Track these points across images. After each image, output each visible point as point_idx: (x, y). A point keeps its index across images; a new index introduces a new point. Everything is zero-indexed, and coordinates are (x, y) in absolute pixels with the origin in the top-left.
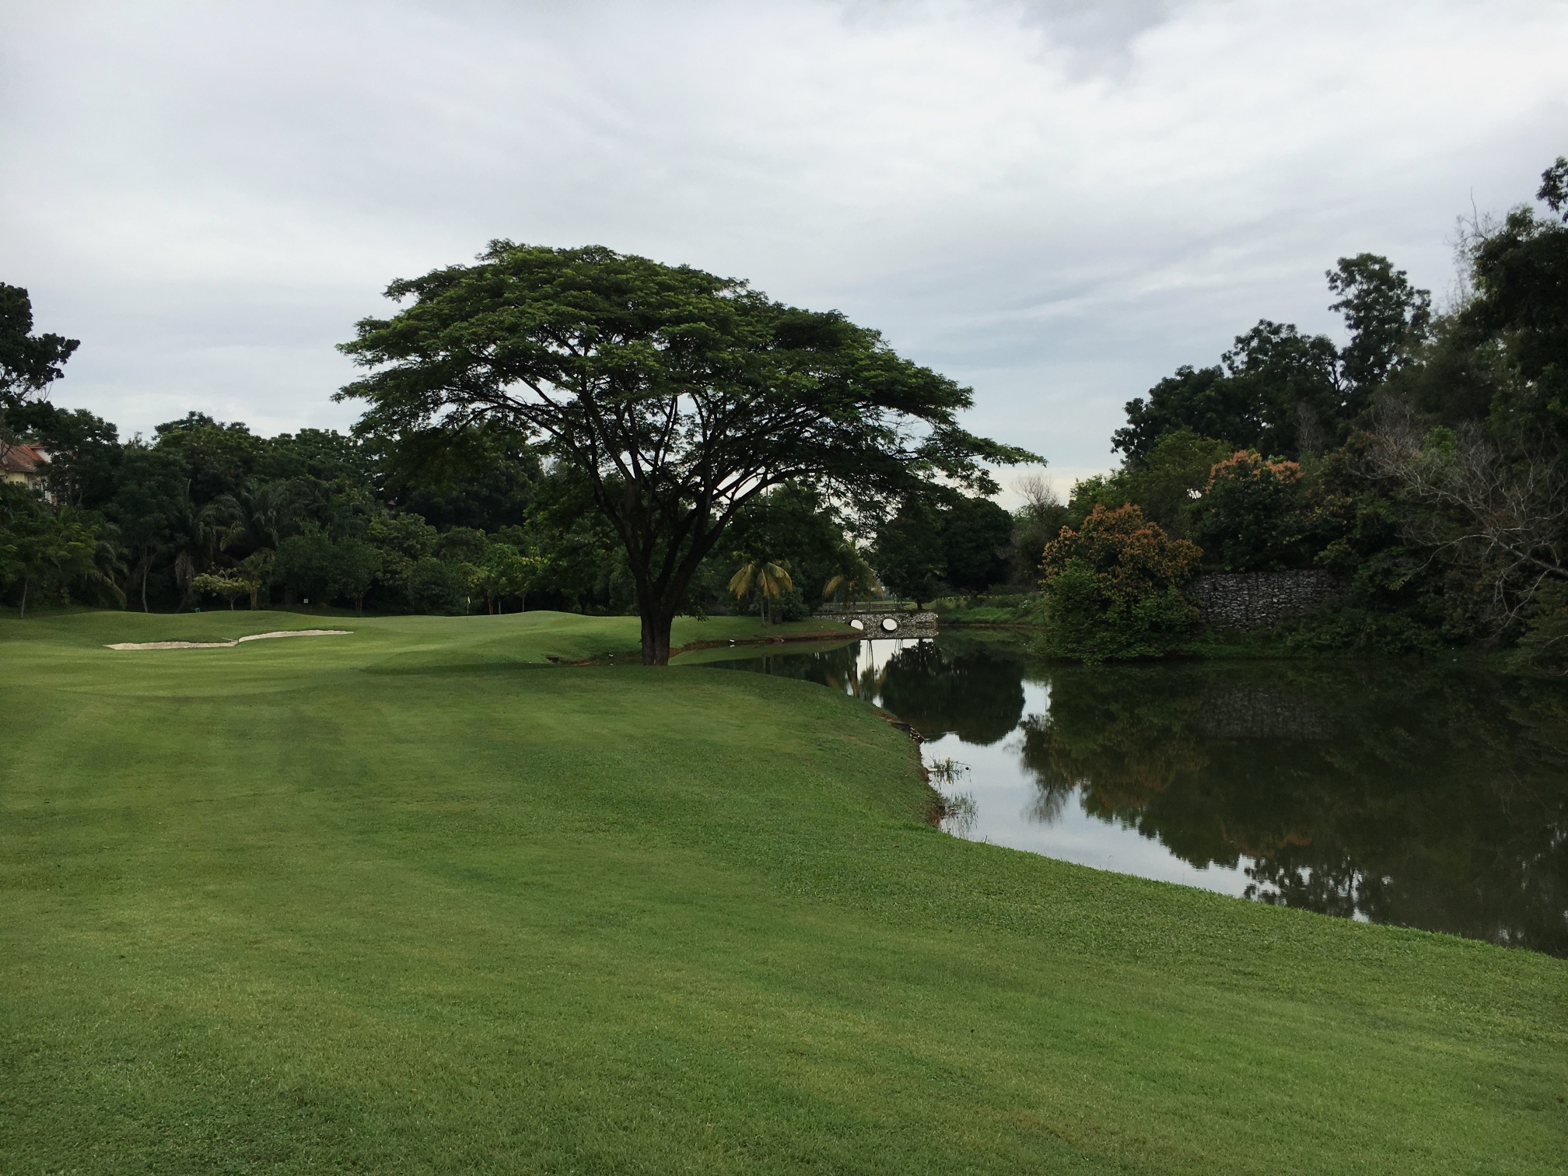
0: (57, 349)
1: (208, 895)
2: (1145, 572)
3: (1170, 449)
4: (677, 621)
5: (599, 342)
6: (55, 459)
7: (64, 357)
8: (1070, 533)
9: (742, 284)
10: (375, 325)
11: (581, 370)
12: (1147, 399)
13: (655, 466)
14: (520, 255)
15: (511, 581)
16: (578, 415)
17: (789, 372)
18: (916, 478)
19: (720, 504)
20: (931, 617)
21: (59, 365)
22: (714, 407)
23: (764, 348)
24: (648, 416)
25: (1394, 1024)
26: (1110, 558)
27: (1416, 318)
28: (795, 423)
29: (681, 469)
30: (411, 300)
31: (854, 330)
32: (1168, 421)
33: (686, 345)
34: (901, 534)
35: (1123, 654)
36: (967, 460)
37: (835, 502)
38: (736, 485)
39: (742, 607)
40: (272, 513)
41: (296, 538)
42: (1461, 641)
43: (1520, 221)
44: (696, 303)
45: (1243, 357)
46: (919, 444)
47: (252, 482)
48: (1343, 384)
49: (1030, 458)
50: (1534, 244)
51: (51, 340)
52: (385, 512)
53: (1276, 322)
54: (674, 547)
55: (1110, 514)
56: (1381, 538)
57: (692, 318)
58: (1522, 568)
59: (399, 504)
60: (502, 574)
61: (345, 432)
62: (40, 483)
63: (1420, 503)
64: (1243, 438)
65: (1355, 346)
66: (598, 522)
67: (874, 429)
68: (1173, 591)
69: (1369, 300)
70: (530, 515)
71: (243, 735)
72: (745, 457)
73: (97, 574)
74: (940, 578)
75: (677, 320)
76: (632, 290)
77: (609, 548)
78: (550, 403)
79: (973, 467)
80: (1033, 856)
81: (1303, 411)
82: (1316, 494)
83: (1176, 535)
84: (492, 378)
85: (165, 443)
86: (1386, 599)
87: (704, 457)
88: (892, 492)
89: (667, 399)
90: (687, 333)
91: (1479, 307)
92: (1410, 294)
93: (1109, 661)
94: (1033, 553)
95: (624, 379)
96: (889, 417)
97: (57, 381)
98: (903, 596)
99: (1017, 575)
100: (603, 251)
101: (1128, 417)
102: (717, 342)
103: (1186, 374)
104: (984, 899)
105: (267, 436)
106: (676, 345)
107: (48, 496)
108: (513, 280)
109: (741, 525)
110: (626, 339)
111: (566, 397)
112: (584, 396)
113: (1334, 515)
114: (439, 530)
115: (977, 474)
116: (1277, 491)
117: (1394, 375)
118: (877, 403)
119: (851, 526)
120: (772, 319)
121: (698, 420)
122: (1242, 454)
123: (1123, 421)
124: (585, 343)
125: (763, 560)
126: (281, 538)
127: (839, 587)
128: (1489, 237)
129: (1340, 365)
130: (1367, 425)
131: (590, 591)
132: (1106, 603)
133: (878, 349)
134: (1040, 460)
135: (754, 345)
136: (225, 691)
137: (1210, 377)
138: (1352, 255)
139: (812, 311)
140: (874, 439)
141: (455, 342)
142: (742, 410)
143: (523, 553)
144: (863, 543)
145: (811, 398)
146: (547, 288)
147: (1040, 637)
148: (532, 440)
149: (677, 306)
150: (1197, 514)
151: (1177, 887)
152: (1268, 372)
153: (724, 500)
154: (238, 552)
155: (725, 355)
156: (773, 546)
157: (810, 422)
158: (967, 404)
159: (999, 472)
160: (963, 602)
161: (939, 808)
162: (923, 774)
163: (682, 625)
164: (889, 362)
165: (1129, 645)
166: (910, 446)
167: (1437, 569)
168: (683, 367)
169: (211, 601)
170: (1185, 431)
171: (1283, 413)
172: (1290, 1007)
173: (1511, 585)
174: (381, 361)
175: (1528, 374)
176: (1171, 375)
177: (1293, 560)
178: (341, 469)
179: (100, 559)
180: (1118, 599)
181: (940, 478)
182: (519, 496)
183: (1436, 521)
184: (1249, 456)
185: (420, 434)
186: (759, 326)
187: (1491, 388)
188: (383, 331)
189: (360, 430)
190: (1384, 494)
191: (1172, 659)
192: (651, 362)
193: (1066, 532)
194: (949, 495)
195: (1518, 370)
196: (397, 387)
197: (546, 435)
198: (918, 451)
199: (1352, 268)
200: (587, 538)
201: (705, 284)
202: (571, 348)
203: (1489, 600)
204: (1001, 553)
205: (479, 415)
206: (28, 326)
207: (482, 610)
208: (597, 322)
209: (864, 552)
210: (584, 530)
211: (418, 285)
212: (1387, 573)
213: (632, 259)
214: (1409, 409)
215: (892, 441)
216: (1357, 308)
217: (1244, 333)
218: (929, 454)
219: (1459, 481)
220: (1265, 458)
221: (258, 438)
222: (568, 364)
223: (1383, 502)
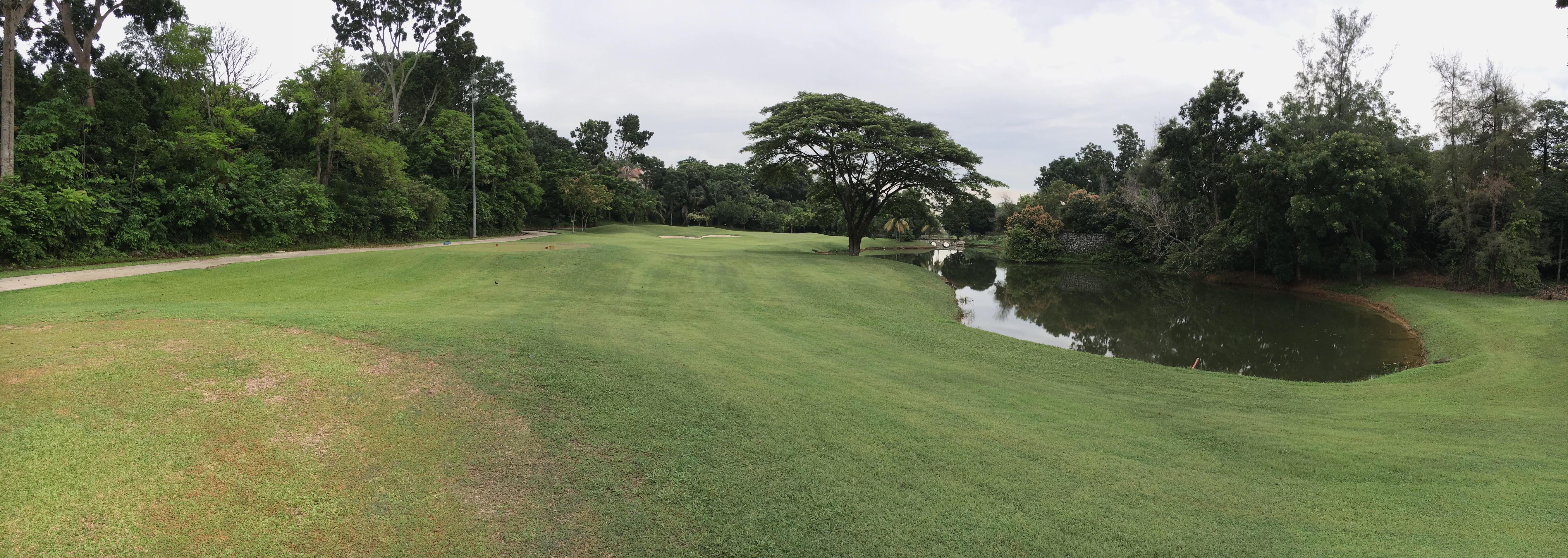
0: (647, 135)
1: (693, 326)
2: (1043, 231)
3: (1055, 186)
4: (863, 239)
5: (838, 131)
6: (645, 173)
7: (649, 138)
8: (1017, 214)
9: (895, 110)
10: (756, 124)
11: (831, 142)
12: (1048, 167)
13: (858, 180)
14: (809, 97)
15: (800, 221)
16: (828, 159)
17: (912, 146)
18: (959, 190)
19: (882, 196)
20: (962, 242)
21: (647, 141)
22: (881, 158)
23: (903, 136)
24: (856, 160)
25: (1112, 392)
26: (1031, 225)
27: (1140, 149)
28: (913, 166)
29: (867, 181)
30: (769, 115)
31: (939, 131)
32: (1055, 176)
33: (872, 133)
34: (953, 211)
35: (1034, 260)
36: (979, 184)
37: (928, 197)
38: (889, 188)
39: (889, 235)
40: (715, 193)
41: (723, 202)
42: (1147, 261)
43: (1173, 122)
44: (876, 117)
45: (1083, 155)
46: (962, 177)
47: (709, 182)
48: (1116, 169)
49: (1004, 185)
50: (1177, 130)
51: (645, 133)
52: (755, 193)
53: (1095, 144)
54: (863, 211)
55: (1032, 208)
56: (1124, 225)
57: (875, 123)
58: (1167, 238)
59: (760, 191)
60: (796, 218)
61: (743, 164)
62: (640, 181)
63: (1138, 214)
64: (1081, 185)
65: (1120, 157)
66: (834, 200)
67: (944, 170)
68: (1053, 238)
69: (1126, 141)
70: (809, 196)
71: (703, 271)
72: (893, 178)
73: (657, 212)
74: (966, 228)
75: (869, 124)
76: (852, 111)
77: (838, 211)
78: (818, 155)
79: (981, 187)
80: (995, 334)
81: (1102, 177)
82: (1104, 207)
83: (1055, 218)
84: (796, 145)
85: (680, 168)
86: (1124, 245)
87: (877, 177)
88: (950, 195)
89: (863, 154)
90: (873, 129)
91: (1159, 149)
92: (1139, 141)
93: (1028, 263)
94: (1003, 221)
95: (848, 146)
96: (950, 165)
97: (646, 146)
98: (952, 234)
99: (996, 229)
100: (842, 96)
101: (1041, 173)
102: (884, 133)
103: (1062, 159)
104: (976, 350)
105: (714, 165)
106: (868, 133)
107: (643, 185)
108: (806, 107)
109: (890, 204)
110: (849, 130)
111: (824, 152)
112: (832, 152)
113: (1110, 215)
114: (774, 201)
115: (983, 190)
116: (1092, 205)
117: (1132, 168)
118: (946, 160)
119: (934, 207)
120: (906, 124)
121: (875, 163)
122: (1081, 190)
123: (1039, 174)
124: (833, 131)
125: (898, 218)
126: (718, 202)
127: (927, 229)
128: (1164, 125)
129: (1115, 162)
130: (1122, 185)
131: (830, 226)
132: (1029, 241)
133: (947, 139)
134: (1007, 186)
135: (898, 135)
136: (698, 255)
137: (1070, 161)
138: (1121, 124)
139: (922, 122)
140: (944, 174)
141: (784, 131)
142: (893, 160)
143: (805, 211)
144: (938, 213)
145: (920, 156)
146: (819, 110)
147: (1003, 252)
148: (810, 169)
149: (869, 118)
150: (1063, 211)
151: (1046, 346)
152: (1092, 162)
153: (884, 194)
154: (702, 206)
155: (887, 138)
156: (902, 213)
157: (919, 166)
158: (980, 163)
159: (991, 190)
160: (975, 237)
161: (961, 315)
162: (956, 302)
163: (865, 241)
164: (951, 145)
165: (1036, 257)
166: (958, 178)
167: (1141, 237)
168: (870, 142)
169: (693, 223)
170: (1060, 180)
171: (1095, 177)
172: (1080, 388)
173: (1164, 244)
174: (757, 138)
175: (1172, 174)
176: (1057, 159)
177: (1095, 230)
178: (740, 177)
179: (658, 207)
180: (1034, 240)
181: (969, 190)
182: (804, 189)
183: (1142, 220)
184: (1083, 191)
185: (769, 165)
186: (901, 127)
187: (1161, 177)
188: (759, 127)
189: (748, 164)
190: (1126, 210)
191: (1051, 263)
192: (858, 140)
193: (1015, 214)
194: (971, 197)
195: (1169, 172)
196: (762, 148)
197: (815, 167)
198: (961, 180)
199: (1121, 129)
200: (830, 206)
201: (880, 110)
202: (827, 133)
203: (1156, 248)
204: (991, 220)
205: (791, 159)
206: (638, 128)
207: (789, 231)
208: (838, 123)
209: (938, 217)
210: (829, 203)
211: (772, 109)
212: (1126, 237)
213: (853, 98)
214: (1136, 181)
215: (951, 175)
216: (1122, 143)
217: (1084, 146)
218: (965, 181)
219: (1150, 208)
220: (1088, 193)
221: (711, 166)
222: (825, 140)
223: (1126, 212)
